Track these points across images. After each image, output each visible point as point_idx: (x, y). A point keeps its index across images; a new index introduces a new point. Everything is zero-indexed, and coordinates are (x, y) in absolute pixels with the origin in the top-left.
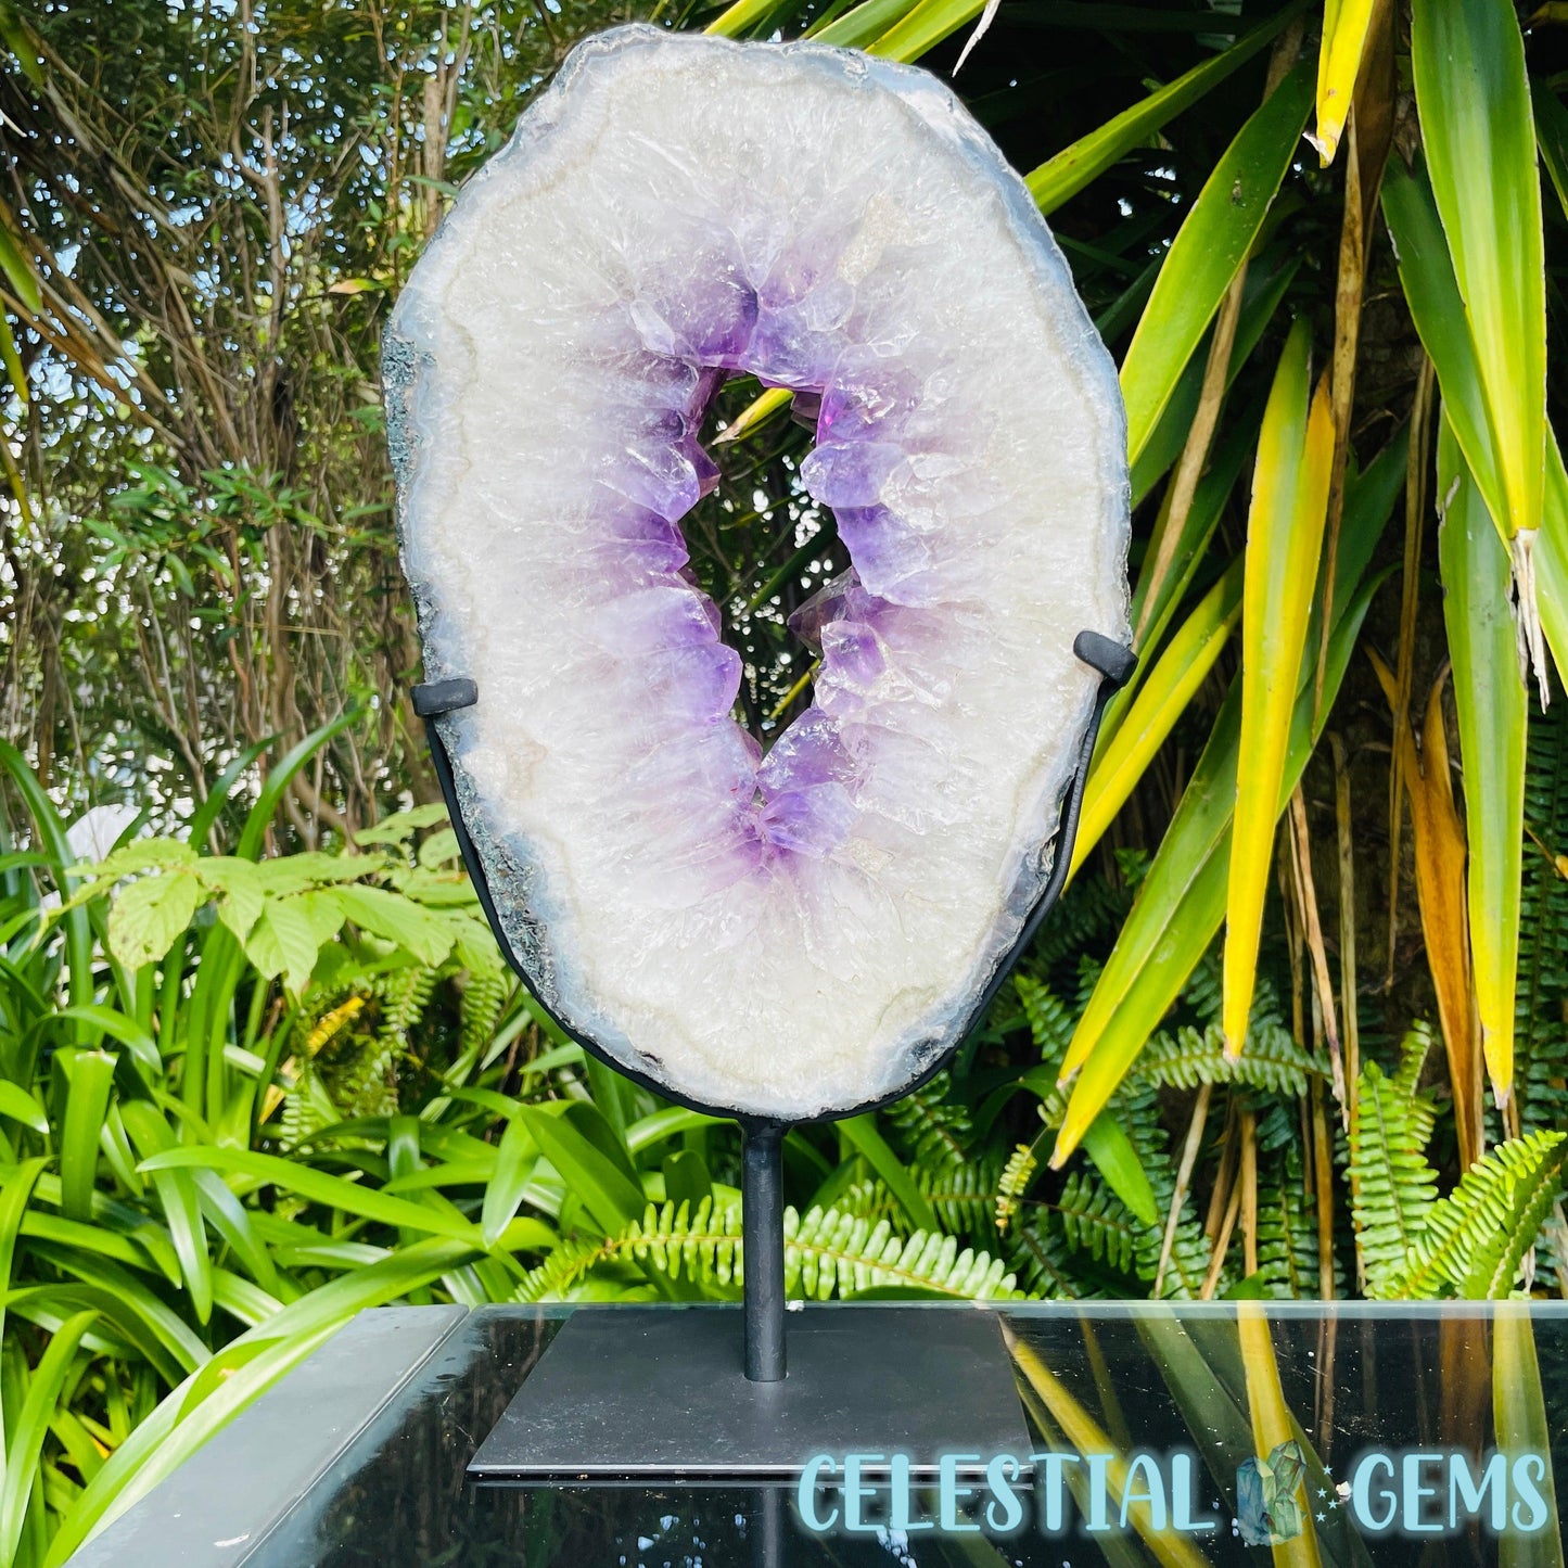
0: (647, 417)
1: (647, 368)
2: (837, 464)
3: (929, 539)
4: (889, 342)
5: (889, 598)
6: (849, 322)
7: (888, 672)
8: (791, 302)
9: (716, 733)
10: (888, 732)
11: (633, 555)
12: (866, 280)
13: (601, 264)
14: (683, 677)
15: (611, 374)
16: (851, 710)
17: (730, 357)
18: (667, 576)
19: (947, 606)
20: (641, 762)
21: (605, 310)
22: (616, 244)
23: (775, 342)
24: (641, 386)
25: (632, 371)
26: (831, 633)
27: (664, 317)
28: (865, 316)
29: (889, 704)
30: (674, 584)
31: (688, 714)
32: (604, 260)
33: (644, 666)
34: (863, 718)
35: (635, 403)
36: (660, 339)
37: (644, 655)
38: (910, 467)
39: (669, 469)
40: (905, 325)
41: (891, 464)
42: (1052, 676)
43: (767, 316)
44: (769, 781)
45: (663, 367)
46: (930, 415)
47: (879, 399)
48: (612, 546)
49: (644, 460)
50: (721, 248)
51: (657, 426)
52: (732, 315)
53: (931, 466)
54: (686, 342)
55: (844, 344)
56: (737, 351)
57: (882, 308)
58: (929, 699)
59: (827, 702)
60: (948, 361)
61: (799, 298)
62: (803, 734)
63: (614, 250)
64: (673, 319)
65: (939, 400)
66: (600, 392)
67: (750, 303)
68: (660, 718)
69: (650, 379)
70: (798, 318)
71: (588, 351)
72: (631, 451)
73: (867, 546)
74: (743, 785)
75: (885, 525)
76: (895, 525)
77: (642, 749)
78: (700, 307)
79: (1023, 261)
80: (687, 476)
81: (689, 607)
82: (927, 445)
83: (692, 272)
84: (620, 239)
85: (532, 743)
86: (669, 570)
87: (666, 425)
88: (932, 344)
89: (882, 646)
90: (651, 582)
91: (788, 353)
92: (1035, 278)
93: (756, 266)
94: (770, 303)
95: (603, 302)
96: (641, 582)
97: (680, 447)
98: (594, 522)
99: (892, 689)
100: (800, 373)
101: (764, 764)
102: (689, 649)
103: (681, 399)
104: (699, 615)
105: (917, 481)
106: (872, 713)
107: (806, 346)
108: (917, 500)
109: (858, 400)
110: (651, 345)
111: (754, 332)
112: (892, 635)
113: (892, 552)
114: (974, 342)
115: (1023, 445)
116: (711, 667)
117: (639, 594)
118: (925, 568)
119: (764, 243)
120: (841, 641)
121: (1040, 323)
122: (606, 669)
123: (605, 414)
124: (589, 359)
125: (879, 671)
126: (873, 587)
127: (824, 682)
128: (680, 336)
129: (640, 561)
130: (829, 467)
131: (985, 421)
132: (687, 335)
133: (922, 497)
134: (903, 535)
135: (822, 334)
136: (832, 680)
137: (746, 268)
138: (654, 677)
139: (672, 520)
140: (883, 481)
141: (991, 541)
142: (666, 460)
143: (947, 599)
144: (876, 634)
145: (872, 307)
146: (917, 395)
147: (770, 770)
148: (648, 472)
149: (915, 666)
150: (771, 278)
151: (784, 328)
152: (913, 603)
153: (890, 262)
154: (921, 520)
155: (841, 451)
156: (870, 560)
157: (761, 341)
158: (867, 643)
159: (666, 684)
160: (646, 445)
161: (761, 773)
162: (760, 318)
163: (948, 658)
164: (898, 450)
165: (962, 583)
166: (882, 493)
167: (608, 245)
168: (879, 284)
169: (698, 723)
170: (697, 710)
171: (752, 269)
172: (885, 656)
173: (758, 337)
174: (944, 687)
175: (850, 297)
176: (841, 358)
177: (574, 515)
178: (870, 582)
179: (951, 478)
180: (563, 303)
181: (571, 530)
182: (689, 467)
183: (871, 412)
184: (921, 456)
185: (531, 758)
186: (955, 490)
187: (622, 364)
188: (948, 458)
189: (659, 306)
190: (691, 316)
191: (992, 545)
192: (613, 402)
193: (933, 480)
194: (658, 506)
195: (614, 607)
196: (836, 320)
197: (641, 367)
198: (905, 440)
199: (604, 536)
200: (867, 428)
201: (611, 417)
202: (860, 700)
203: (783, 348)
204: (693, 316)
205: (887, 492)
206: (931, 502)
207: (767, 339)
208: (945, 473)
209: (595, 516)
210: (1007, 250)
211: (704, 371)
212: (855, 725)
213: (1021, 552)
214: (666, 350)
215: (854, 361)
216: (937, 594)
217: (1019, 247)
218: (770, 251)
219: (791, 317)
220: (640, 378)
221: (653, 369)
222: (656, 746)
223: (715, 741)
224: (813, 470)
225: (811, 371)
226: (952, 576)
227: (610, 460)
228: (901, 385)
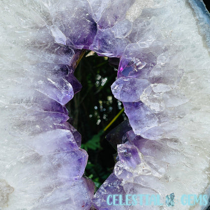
0: (55, 67)
1: (56, 49)
2: (124, 86)
3: (159, 114)
4: (144, 43)
5: (143, 136)
6: (130, 35)
7: (142, 164)
8: (109, 27)
9: (78, 184)
10: (141, 186)
11: (48, 117)
12: (136, 20)
13: (41, 12)
14: (65, 163)
15: (42, 51)
16: (128, 177)
17: (86, 46)
18: (61, 125)
19: (165, 140)
20: (49, 194)
21: (41, 28)
22: (46, 5)
23: (103, 41)
24: (53, 56)
25: (51, 50)
26: (121, 148)
27: (63, 32)
28: (136, 33)
29: (142, 175)
30: (63, 128)
31: (67, 177)
32: (42, 10)
33: (51, 158)
34: (132, 181)
35: (51, 62)
36: (61, 39)
37: (52, 154)
38: (151, 88)
39: (63, 86)
40: (150, 37)
41: (145, 87)
42: (203, 168)
43: (100, 32)
44: (97, 203)
45: (62, 49)
46: (159, 69)
47: (140, 63)
48: (41, 113)
49: (54, 83)
50: (84, 7)
51: (59, 70)
52: (87, 31)
53: (160, 88)
54: (70, 40)
55: (128, 43)
56: (89, 44)
57: (142, 30)
58: (157, 175)
59: (119, 173)
60: (166, 50)
61: (112, 26)
62: (109, 185)
63: (45, 7)
64: (65, 32)
65: (162, 64)
66: (39, 58)
67: (94, 27)
68: (56, 178)
69: (57, 53)
70: (111, 33)
71: (35, 43)
72: (49, 79)
73: (135, 117)
74: (87, 204)
75: (142, 109)
76: (146, 109)
77: (49, 189)
78: (76, 28)
79: (194, 14)
80: (70, 89)
81: (68, 137)
82: (157, 80)
83: (73, 16)
84: (48, 3)
85: (9, 186)
86: (61, 123)
87: (62, 69)
88: (160, 44)
89: (140, 154)
90: (55, 128)
91: (107, 46)
92: (198, 21)
93: (96, 14)
94: (101, 27)
95: (40, 25)
96: (51, 126)
97: (67, 78)
98: (35, 104)
99: (143, 170)
100: (112, 53)
101: (95, 196)
102: (68, 153)
103: (68, 60)
104: (72, 139)
105: (154, 93)
106: (135, 179)
107: (114, 43)
108: (154, 100)
109: (133, 62)
110: (57, 41)
111: (95, 38)
112: (144, 150)
113: (144, 119)
114: (175, 43)
115: (193, 81)
116: (76, 160)
117: (50, 132)
118: (157, 125)
119: (100, 6)
120: (124, 151)
121: (200, 37)
122: (37, 158)
123: (40, 65)
124: (36, 46)
125: (138, 163)
126: (137, 131)
127: (118, 166)
128: (68, 38)
129: (51, 119)
130: (122, 87)
131: (180, 72)
132: (70, 38)
133: (156, 99)
134: (148, 113)
135: (120, 39)
136: (121, 166)
137: (93, 15)
138: (55, 163)
139: (63, 104)
140: (141, 92)
141: (181, 116)
142: (62, 83)
143: (165, 137)
144: (138, 149)
145: (139, 30)
146: (154, 62)
147: (97, 199)
148: (55, 87)
149: (152, 161)
150: (102, 18)
151: (106, 36)
152: (152, 138)
153: (146, 14)
154: (155, 107)
155: (126, 82)
156: (136, 122)
157: (98, 41)
158: (134, 152)
159: (59, 165)
160: (55, 77)
161: (94, 199)
162: (97, 33)
163: (164, 159)
164: (147, 82)
165: (170, 131)
166: (141, 97)
167: (43, 5)
168: (141, 22)
169: (71, 180)
170: (70, 175)
171: (95, 15)
172: (141, 158)
173: (97, 39)
174: (162, 170)
175: (130, 26)
176: (127, 48)
177: (28, 102)
178: (136, 130)
179: (167, 93)
180: (26, 25)
181: (26, 107)
182: (70, 85)
183: (137, 67)
184: (156, 84)
185: (8, 192)
186: (168, 97)
187: (47, 48)
188: (165, 86)
189: (61, 28)
190: (73, 32)
191: (181, 118)
192: (43, 61)
193: (159, 93)
194: (58, 100)
195: (41, 136)
196: (125, 34)
197: (54, 49)
198: (150, 78)
199: (38, 110)
200: (136, 73)
201: (42, 67)
202: (131, 174)
203: (106, 44)
204: (73, 31)
205: (143, 97)
206: (159, 101)
207: (100, 40)
208: (165, 91)
209: (35, 102)
210: (188, 10)
211: (76, 51)
212: (129, 183)
213: (193, 121)
214: (63, 43)
215: (132, 49)
216: (161, 135)
217: (193, 10)
218: (102, 9)
219: (109, 33)
220: (53, 53)
221: (58, 50)
222: (55, 189)
223: (77, 187)
224: (115, 88)
225: (116, 52)
226: (166, 129)
227: (41, 82)
228: (149, 58)
